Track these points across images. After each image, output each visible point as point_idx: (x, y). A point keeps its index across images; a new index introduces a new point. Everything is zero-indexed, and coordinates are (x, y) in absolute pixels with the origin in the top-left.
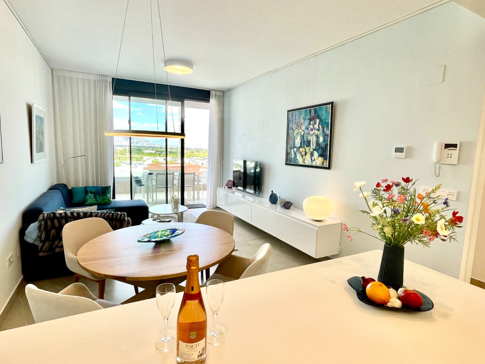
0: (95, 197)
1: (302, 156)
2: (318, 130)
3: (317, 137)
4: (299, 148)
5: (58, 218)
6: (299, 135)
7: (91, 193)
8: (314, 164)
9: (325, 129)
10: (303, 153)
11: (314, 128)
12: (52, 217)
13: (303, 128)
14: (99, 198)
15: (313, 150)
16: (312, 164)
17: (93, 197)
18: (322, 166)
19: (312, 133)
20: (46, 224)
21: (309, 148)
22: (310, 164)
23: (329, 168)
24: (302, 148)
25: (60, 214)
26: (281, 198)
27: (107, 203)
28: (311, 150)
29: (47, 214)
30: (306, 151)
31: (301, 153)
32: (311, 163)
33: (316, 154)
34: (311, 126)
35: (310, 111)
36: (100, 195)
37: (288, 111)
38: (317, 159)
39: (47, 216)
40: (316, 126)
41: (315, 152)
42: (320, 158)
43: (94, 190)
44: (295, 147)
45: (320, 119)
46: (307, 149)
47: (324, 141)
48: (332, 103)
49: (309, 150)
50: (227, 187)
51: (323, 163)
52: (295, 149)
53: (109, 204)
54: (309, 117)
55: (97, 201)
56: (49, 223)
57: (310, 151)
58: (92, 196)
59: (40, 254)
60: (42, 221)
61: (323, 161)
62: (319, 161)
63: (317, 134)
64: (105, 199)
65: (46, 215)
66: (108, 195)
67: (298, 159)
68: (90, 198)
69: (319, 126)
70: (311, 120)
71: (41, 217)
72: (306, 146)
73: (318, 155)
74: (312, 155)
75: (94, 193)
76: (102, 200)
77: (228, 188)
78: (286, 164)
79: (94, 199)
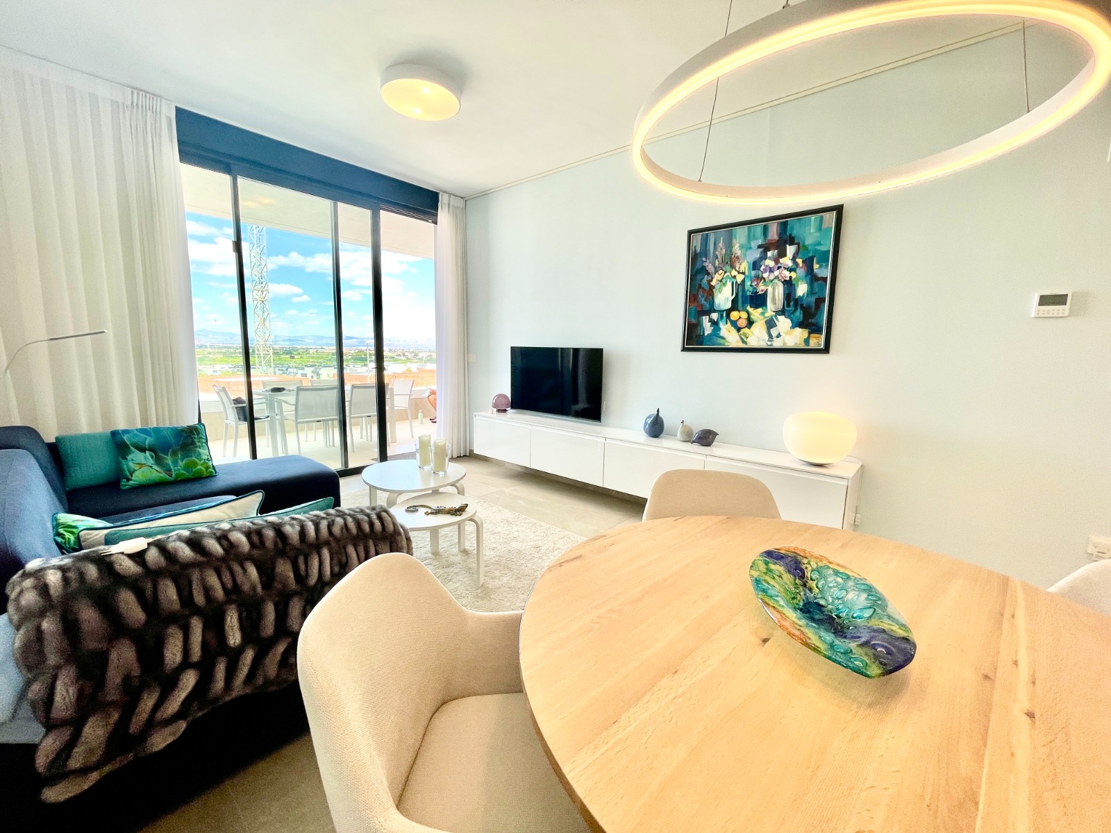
0: (159, 461)
1: (739, 330)
2: (790, 270)
3: (789, 285)
4: (729, 312)
5: (133, 584)
6: (729, 284)
7: (142, 449)
8: (777, 344)
9: (816, 266)
10: (742, 323)
11: (779, 265)
12: (99, 584)
13: (744, 266)
14: (175, 463)
15: (774, 313)
16: (771, 345)
17: (151, 461)
18: (803, 346)
19: (772, 277)
20: (70, 627)
21: (760, 310)
22: (763, 345)
23: (826, 350)
24: (739, 311)
25: (138, 557)
26: (685, 423)
27: (205, 474)
28: (766, 315)
29: (59, 575)
30: (752, 317)
31: (734, 324)
32: (769, 343)
33: (784, 323)
34: (770, 263)
35: (765, 229)
36: (174, 454)
37: (691, 233)
38: (787, 333)
39: (65, 580)
40: (787, 261)
41: (781, 318)
42: (798, 330)
43: (149, 441)
44: (715, 311)
45: (798, 244)
46: (756, 313)
47: (811, 292)
48: (839, 209)
49: (763, 314)
50: (495, 410)
51: (807, 341)
52: (715, 316)
53: (211, 476)
54: (760, 242)
55: (168, 471)
56: (89, 615)
57: (766, 317)
58: (146, 458)
59: (54, 794)
60: (42, 614)
61: (808, 338)
62: (796, 337)
63: (788, 279)
64: (195, 464)
65: (53, 578)
66: (201, 451)
67: (725, 337)
68: (141, 465)
69: (794, 259)
70: (765, 248)
71: (23, 593)
72: (751, 307)
73: (791, 325)
74: (770, 324)
75: (151, 449)
76: (187, 468)
77: (499, 411)
78: (684, 349)
79: (154, 467)
